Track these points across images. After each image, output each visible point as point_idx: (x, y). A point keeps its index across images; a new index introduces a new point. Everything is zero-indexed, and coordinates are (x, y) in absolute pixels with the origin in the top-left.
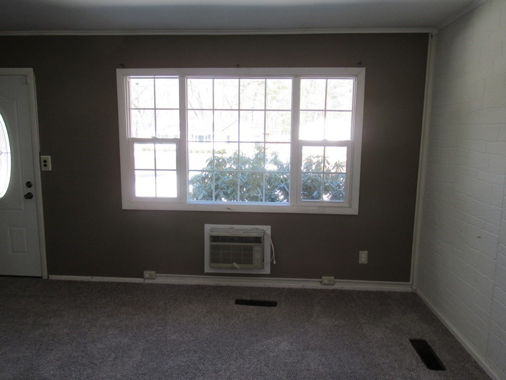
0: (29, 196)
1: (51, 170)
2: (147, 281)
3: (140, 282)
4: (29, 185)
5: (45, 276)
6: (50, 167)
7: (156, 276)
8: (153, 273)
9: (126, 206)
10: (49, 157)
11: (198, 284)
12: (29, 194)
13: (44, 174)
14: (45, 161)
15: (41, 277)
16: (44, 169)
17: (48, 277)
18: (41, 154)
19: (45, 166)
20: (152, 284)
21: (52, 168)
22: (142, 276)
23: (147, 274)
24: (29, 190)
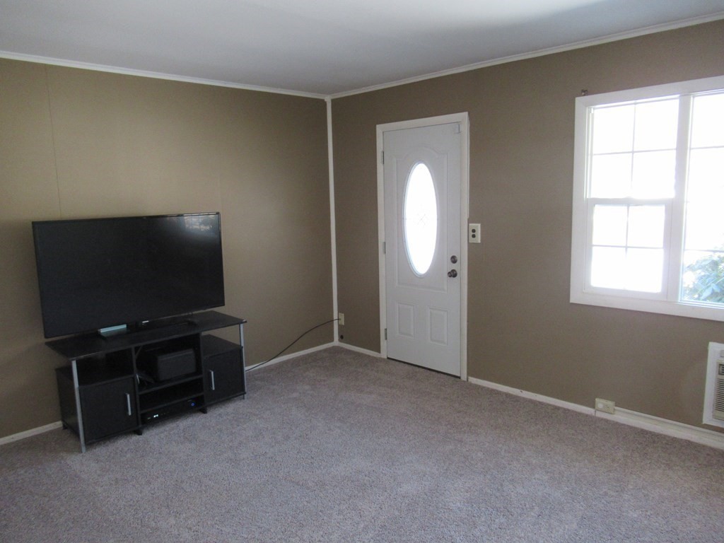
0: (453, 274)
1: (479, 242)
2: (599, 415)
3: (589, 413)
4: (454, 260)
5: (464, 377)
6: (478, 239)
7: (614, 410)
8: (610, 403)
9: (575, 298)
10: (479, 225)
11: (689, 439)
12: (453, 271)
13: (472, 247)
14: (474, 231)
15: (459, 378)
16: (472, 240)
17: (468, 379)
18: (469, 221)
19: (474, 236)
20: (607, 421)
21: (481, 240)
22: (593, 405)
23: (600, 403)
24: (454, 267)
